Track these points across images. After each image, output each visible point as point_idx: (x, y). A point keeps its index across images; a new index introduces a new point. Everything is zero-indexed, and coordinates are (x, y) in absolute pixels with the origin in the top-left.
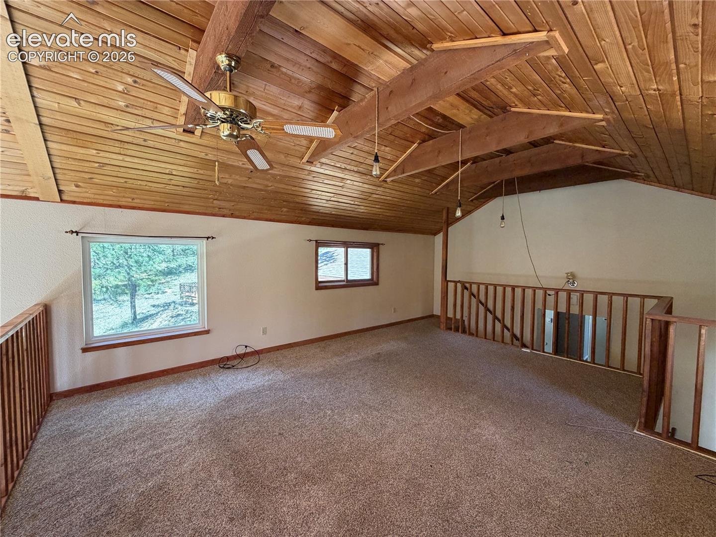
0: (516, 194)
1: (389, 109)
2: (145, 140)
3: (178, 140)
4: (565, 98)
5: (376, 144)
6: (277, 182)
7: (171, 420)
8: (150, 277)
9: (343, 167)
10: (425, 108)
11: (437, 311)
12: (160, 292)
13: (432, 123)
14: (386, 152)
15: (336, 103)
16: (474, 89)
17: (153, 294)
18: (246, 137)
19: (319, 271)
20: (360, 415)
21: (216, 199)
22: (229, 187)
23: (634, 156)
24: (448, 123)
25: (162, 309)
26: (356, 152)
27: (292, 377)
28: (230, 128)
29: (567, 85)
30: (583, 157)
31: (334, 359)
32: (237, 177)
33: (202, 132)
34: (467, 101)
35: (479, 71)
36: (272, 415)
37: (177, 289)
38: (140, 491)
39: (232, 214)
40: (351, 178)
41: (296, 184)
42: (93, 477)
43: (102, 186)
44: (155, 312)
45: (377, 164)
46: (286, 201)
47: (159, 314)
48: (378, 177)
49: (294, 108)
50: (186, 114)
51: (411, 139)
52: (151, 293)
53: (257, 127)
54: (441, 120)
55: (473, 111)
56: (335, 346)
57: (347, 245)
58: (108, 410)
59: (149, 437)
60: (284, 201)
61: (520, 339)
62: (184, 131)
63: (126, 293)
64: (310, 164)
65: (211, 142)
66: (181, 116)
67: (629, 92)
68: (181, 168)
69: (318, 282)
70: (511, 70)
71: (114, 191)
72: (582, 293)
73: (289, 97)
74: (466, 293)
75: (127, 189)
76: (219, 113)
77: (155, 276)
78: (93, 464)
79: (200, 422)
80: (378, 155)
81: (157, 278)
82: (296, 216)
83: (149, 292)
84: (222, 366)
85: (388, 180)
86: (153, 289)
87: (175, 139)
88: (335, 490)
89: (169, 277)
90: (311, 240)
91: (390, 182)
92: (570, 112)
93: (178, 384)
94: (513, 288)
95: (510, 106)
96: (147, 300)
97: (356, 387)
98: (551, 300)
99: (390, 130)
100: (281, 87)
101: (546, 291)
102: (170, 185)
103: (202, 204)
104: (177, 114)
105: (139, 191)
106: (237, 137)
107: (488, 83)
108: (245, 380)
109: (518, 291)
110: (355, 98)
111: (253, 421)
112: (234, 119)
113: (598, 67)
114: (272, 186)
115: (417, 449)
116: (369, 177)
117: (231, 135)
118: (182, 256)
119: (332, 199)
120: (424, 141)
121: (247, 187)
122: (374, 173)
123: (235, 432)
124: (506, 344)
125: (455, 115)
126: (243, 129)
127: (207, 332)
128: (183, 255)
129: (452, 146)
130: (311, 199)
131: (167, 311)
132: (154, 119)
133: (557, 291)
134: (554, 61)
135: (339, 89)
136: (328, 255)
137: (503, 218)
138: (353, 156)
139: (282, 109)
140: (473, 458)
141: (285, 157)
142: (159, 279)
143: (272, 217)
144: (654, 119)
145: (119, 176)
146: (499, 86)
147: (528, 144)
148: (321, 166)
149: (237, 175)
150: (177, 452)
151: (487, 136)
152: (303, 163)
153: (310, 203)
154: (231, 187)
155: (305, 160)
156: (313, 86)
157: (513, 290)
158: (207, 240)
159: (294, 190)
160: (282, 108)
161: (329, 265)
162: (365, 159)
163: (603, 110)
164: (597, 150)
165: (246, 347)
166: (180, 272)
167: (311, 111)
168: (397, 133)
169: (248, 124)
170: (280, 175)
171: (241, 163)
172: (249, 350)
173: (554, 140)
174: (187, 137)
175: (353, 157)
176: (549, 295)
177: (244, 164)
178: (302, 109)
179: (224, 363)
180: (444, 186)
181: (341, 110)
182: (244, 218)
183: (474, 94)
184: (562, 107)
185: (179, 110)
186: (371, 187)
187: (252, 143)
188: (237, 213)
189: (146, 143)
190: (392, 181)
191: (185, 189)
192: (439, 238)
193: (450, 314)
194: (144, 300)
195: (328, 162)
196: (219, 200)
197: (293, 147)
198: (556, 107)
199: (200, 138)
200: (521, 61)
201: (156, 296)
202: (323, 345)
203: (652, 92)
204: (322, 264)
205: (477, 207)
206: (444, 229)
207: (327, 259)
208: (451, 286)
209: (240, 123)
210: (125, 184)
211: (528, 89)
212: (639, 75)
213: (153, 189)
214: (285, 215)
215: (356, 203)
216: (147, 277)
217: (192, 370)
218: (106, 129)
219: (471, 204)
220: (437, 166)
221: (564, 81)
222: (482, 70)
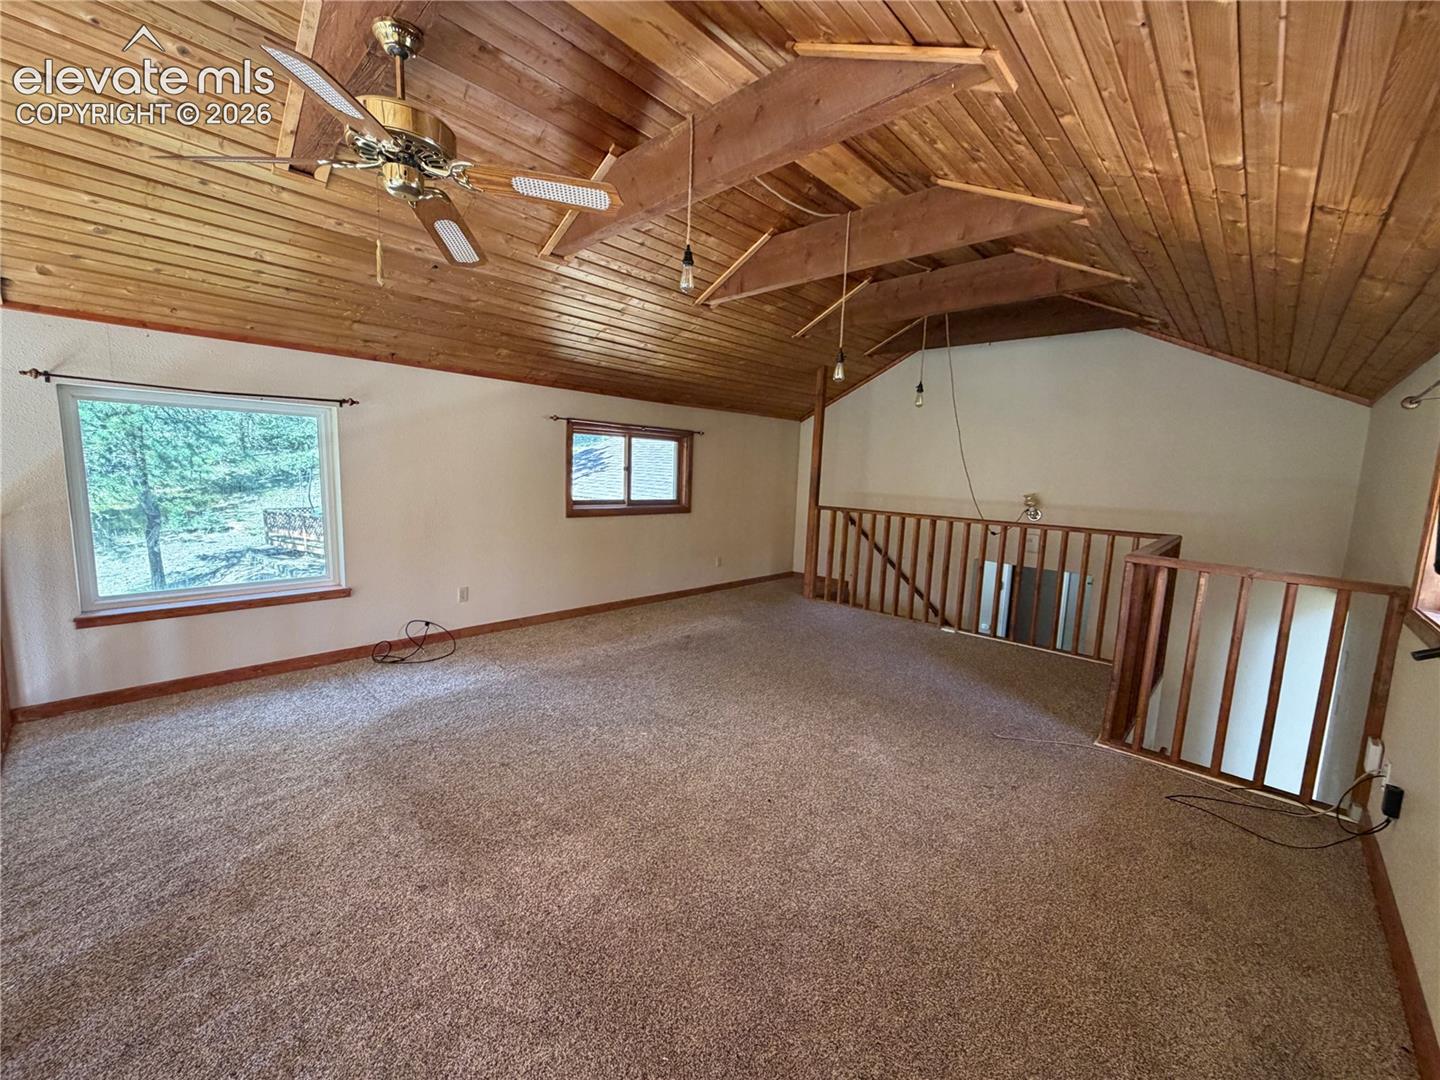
0: (946, 346)
1: (713, 160)
2: (204, 182)
3: (277, 186)
4: (1022, 170)
5: (689, 229)
6: (489, 294)
7: (285, 750)
8: (190, 495)
9: (625, 272)
10: (785, 163)
11: (799, 566)
12: (217, 527)
13: (796, 195)
14: (710, 246)
15: (614, 138)
16: (871, 134)
17: (199, 533)
18: (435, 193)
19: (573, 487)
20: (650, 732)
21: (359, 322)
22: (387, 297)
23: (1139, 286)
24: (827, 199)
25: (224, 563)
26: (649, 242)
27: (522, 676)
28: (405, 174)
29: (1022, 148)
30: (1058, 282)
31: (604, 647)
32: (405, 277)
33: (331, 174)
34: (862, 157)
35: (873, 106)
36: (486, 736)
37: (258, 521)
38: (241, 858)
39: (393, 354)
40: (639, 294)
41: (527, 299)
42: (140, 842)
43: (105, 277)
44: (207, 571)
45: (689, 267)
46: (507, 335)
47: (218, 575)
48: (691, 295)
49: (526, 141)
50: (295, 133)
51: (758, 225)
52: (195, 530)
53: (459, 175)
54: (814, 191)
55: (873, 179)
56: (603, 624)
57: (630, 431)
58: (146, 736)
59: (243, 776)
60: (503, 334)
61: (940, 612)
62: (292, 168)
63: (136, 530)
64: (558, 260)
65: (352, 197)
66: (286, 134)
67: (1116, 170)
68: (282, 249)
69: (570, 503)
70: (931, 106)
71: (130, 288)
72: (1045, 529)
73: (516, 116)
74: (852, 530)
75: (160, 287)
76: (384, 142)
77: (203, 494)
78: (136, 823)
79: (344, 751)
80: (692, 250)
81: (207, 497)
82: (528, 367)
83: (190, 528)
84: (379, 659)
85: (713, 303)
86: (198, 522)
87: (271, 185)
88: (604, 840)
89: (235, 495)
90: (558, 418)
91: (717, 308)
92: (1033, 196)
93: (291, 692)
94: (934, 520)
95: (937, 177)
96: (188, 544)
97: (643, 690)
98: (994, 542)
99: (717, 202)
100: (499, 93)
101: (987, 526)
102: (257, 283)
103: (329, 330)
104: (277, 130)
105: (188, 293)
106: (417, 192)
107: (896, 128)
108: (428, 682)
109: (942, 525)
110: (649, 131)
111: (450, 746)
112: (411, 156)
113: (1066, 120)
114: (477, 300)
115: (748, 779)
116: (675, 294)
117: (405, 188)
118: (263, 452)
119: (602, 335)
120: (782, 230)
121: (426, 299)
122: (683, 285)
123: (417, 764)
124: (915, 620)
125: (841, 184)
126: (429, 176)
127: (346, 593)
128: (268, 449)
129: (833, 244)
130: (559, 334)
131: (237, 568)
132: (225, 138)
133: (1006, 526)
134: (998, 102)
135: (617, 109)
136: (591, 456)
137: (920, 389)
138: (644, 249)
139: (501, 141)
140: (839, 787)
141: (507, 242)
142: (213, 500)
143: (477, 367)
144: (1159, 222)
145: (140, 255)
146: (915, 137)
147: (970, 249)
148: (580, 265)
149: (405, 272)
150: (306, 798)
151: (895, 229)
152: (544, 257)
153: (557, 341)
154: (392, 297)
155: (548, 249)
156: (565, 97)
157: (934, 524)
158: (341, 406)
159: (524, 313)
160: (500, 138)
161: (593, 476)
162: (667, 257)
163: (1082, 197)
164: (1082, 271)
165: (427, 624)
166: (262, 486)
167: (564, 151)
168: (731, 209)
169: (441, 168)
170: (494, 278)
171: (413, 247)
172: (432, 630)
173: (1015, 246)
174: (298, 183)
175: (643, 252)
176: (993, 533)
177: (420, 250)
178: (541, 145)
179: (384, 654)
180: (819, 323)
181: (623, 153)
182: (419, 364)
183: (874, 147)
184: (1019, 186)
185: (280, 122)
186: (678, 315)
187: (446, 208)
188: (402, 354)
189: (206, 187)
190: (720, 305)
191: (292, 296)
192: (808, 426)
193: (822, 572)
194: (180, 543)
195: (593, 257)
196: (364, 323)
197: (524, 221)
198: (1011, 186)
199: (327, 187)
200: (948, 96)
201: (207, 537)
202: (581, 623)
203: (1147, 174)
204: (579, 474)
205: (880, 369)
206: (817, 409)
207: (589, 464)
208: (826, 515)
209: (423, 164)
210: (156, 275)
211: (963, 147)
212: (1125, 142)
213: (219, 290)
214: (503, 363)
215: (649, 346)
216: (183, 495)
217: (316, 666)
218: (115, 149)
219: (869, 360)
220: (805, 281)
221: (1018, 139)
222: (878, 104)
